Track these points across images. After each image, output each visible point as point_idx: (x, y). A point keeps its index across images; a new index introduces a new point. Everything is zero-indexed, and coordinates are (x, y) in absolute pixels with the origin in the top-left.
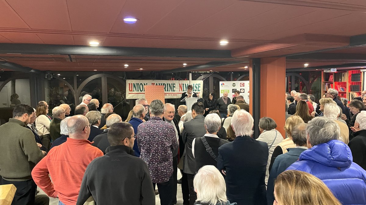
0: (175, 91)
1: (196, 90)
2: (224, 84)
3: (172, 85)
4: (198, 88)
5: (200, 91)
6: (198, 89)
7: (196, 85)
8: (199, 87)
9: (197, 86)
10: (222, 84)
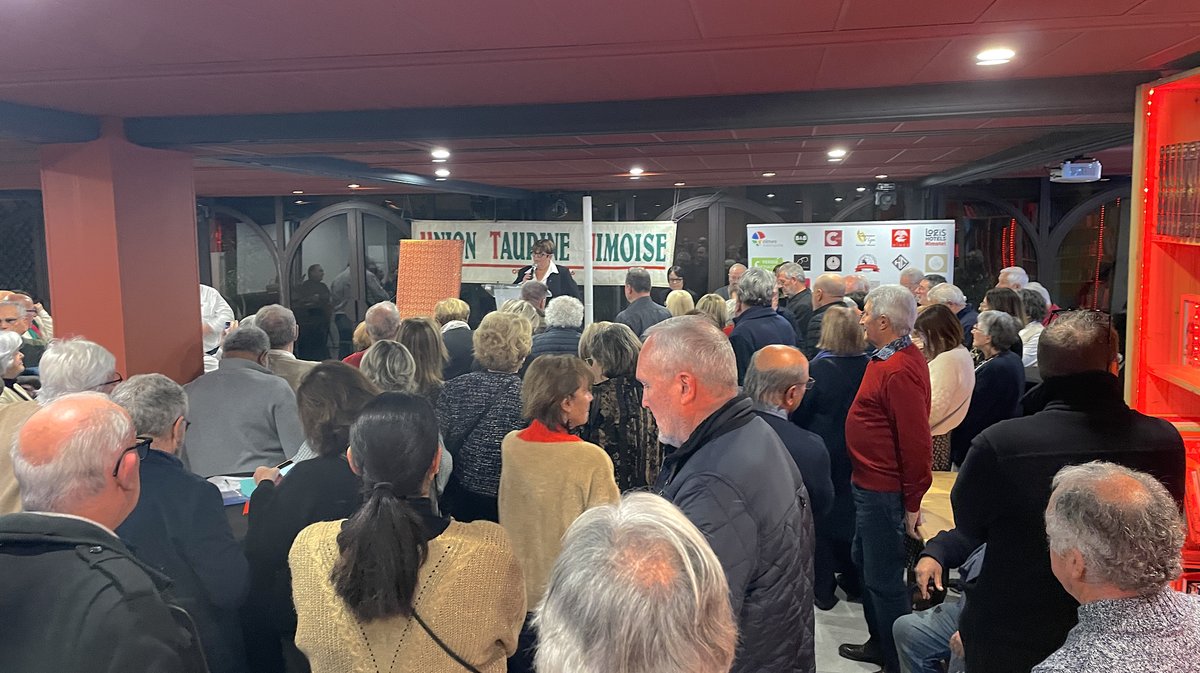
0: (567, 259)
1: (650, 255)
2: (762, 236)
3: (559, 237)
4: (659, 250)
5: (664, 260)
6: (659, 254)
7: (649, 240)
8: (660, 245)
9: (654, 243)
10: (755, 237)
